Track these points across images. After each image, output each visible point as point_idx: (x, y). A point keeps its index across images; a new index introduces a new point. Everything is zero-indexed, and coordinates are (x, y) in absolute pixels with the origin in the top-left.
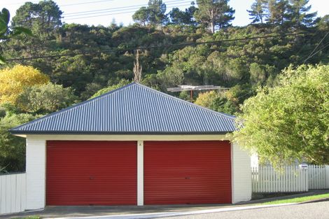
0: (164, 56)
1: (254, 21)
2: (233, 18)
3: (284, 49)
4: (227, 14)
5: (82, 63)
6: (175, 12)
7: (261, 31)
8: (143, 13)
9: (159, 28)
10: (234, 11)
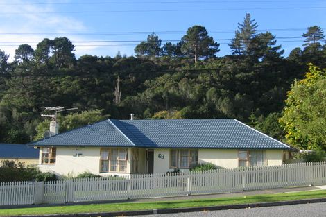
0: (147, 81)
1: (234, 53)
2: (218, 51)
3: (247, 76)
4: (212, 47)
5: (78, 86)
6: (169, 46)
7: (234, 62)
8: (142, 47)
9: (151, 59)
10: (219, 45)
